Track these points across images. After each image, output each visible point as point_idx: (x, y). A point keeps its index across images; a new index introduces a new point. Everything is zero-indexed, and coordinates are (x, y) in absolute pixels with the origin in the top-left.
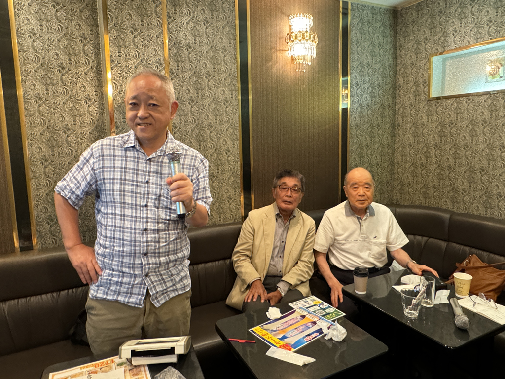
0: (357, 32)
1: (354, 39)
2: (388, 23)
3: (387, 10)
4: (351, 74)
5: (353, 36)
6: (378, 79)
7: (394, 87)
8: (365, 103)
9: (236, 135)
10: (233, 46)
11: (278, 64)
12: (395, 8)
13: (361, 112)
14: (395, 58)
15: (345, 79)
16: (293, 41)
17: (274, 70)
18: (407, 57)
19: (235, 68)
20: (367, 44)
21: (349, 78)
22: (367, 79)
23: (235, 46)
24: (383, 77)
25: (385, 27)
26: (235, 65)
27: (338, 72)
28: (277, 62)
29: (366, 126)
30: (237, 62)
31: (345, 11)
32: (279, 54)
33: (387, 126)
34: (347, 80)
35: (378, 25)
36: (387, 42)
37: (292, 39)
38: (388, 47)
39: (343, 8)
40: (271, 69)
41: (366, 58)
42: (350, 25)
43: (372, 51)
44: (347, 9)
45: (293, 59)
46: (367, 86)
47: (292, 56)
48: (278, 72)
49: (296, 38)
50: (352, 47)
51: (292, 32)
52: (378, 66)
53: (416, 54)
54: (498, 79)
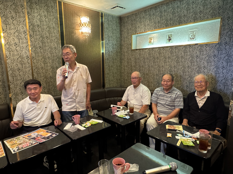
0: (107, 25)
1: (106, 27)
2: (118, 22)
3: (117, 17)
4: (105, 40)
5: (105, 25)
6: (115, 42)
7: (121, 45)
8: (110, 51)
10: (57, 27)
11: (76, 35)
12: (120, 16)
13: (109, 54)
14: (121, 35)
15: (102, 42)
16: (81, 26)
17: (75, 37)
18: (125, 35)
19: (58, 35)
20: (111, 29)
22: (111, 42)
24: (117, 42)
25: (117, 23)
26: (59, 34)
27: (100, 39)
28: (76, 34)
29: (111, 59)
30: (59, 33)
31: (102, 16)
32: (76, 31)
33: (119, 59)
35: (114, 22)
36: (118, 28)
37: (81, 25)
38: (118, 30)
39: (101, 15)
40: (73, 36)
41: (110, 34)
42: (104, 22)
43: (113, 32)
44: (103, 15)
45: (82, 33)
46: (111, 44)
47: (82, 32)
49: (83, 25)
50: (105, 30)
51: (81, 23)
52: (115, 37)
53: (128, 34)
54: (151, 44)
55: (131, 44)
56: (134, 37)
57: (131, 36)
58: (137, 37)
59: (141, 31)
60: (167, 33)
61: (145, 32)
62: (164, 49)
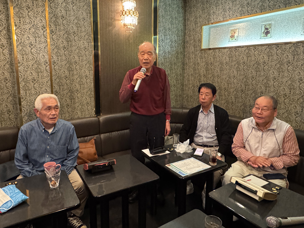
0: (163, 11)
1: (161, 14)
2: (180, 6)
4: (159, 34)
5: (160, 12)
6: (175, 38)
7: (184, 42)
8: (167, 51)
9: (91, 68)
10: (89, 17)
11: (116, 28)
13: (165, 56)
14: (185, 25)
15: (155, 37)
16: (124, 15)
17: (114, 31)
18: (191, 25)
19: (90, 30)
20: (169, 17)
21: (158, 36)
22: (168, 37)
23: (90, 17)
24: (177, 36)
25: (179, 8)
26: (91, 28)
27: (151, 33)
28: (115, 27)
29: (167, 64)
30: (91, 26)
32: (116, 22)
33: (180, 64)
34: (157, 37)
35: (175, 6)
36: (180, 16)
38: (181, 19)
40: (112, 31)
41: (168, 26)
42: (159, 7)
43: (172, 21)
45: (124, 25)
46: (168, 41)
48: (116, 32)
49: (126, 14)
50: (160, 19)
51: (124, 10)
52: (175, 30)
53: (195, 24)
54: (234, 40)
55: (200, 41)
56: (205, 28)
57: (201, 27)
58: (212, 30)
59: (218, 20)
60: (262, 22)
61: (224, 21)
62: (256, 48)
